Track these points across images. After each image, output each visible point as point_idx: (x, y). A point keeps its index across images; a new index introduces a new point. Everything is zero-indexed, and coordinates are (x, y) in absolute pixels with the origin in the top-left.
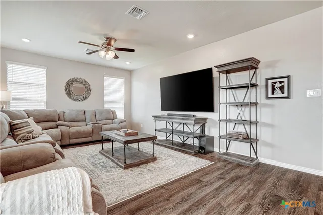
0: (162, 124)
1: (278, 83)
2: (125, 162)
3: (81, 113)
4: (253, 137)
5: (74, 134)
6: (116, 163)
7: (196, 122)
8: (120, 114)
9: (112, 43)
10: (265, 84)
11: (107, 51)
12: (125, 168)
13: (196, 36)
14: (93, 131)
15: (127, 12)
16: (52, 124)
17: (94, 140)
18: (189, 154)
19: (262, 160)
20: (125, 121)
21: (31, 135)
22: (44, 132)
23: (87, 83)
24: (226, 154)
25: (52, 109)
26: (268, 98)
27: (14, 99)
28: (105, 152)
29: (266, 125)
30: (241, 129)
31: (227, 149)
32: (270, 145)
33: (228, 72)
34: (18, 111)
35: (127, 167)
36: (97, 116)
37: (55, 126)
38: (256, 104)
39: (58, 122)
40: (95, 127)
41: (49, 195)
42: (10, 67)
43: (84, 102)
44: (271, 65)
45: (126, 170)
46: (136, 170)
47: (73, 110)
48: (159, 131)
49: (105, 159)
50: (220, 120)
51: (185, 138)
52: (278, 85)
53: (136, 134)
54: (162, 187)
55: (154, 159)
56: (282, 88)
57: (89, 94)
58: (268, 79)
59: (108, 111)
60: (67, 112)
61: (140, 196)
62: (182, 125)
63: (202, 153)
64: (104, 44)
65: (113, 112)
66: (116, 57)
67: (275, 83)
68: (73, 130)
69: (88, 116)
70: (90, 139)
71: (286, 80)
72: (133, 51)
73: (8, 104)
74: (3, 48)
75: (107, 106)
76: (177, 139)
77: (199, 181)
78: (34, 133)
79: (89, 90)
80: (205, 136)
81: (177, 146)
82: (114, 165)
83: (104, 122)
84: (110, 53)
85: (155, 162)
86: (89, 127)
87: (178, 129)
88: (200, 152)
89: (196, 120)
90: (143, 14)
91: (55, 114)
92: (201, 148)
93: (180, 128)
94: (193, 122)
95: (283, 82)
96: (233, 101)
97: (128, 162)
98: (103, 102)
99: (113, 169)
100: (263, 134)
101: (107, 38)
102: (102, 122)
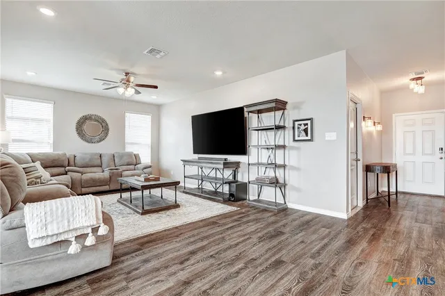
0: (193, 170)
1: (303, 125)
2: (143, 208)
3: (96, 157)
4: (281, 181)
5: (87, 181)
6: (134, 210)
7: (226, 166)
8: (146, 159)
9: (132, 79)
10: (292, 125)
11: (127, 87)
12: (142, 214)
13: (224, 73)
14: (110, 177)
15: (145, 52)
16: (61, 170)
17: (112, 189)
18: (218, 201)
19: (290, 205)
20: (150, 167)
21: (39, 180)
22: (52, 178)
23: (103, 121)
24: (258, 201)
25: (60, 152)
26: (294, 140)
27: (14, 141)
28: (124, 201)
29: (293, 168)
30: (271, 173)
31: (259, 196)
32: (298, 190)
33: (259, 112)
34: (21, 154)
35: (145, 212)
36: (116, 162)
37: (64, 172)
38: (284, 147)
39: (67, 168)
40: (113, 173)
41: (73, 207)
42: (9, 102)
43: (100, 143)
44: (297, 107)
45: (144, 216)
46: (154, 216)
47: (86, 154)
48: (188, 177)
49: (122, 207)
50: (249, 164)
51: (218, 186)
52: (303, 127)
53: (157, 179)
54: (177, 228)
55: (176, 206)
56: (306, 131)
57: (107, 134)
58: (295, 121)
59: (130, 155)
60: (78, 156)
61: (152, 235)
62: (214, 171)
63: (232, 201)
64: (123, 80)
65: (136, 156)
66: (138, 92)
67: (301, 125)
68: (85, 177)
69: (105, 160)
70: (106, 188)
71: (309, 122)
72: (156, 87)
73: (5, 146)
74: (4, 81)
75: (129, 149)
76: (208, 186)
77: (214, 223)
78: (42, 178)
79: (106, 129)
80: (237, 181)
81: (208, 194)
82: (132, 212)
83: (125, 167)
84: (129, 89)
85: (177, 209)
86: (106, 174)
87: (211, 175)
88: (230, 200)
89: (224, 164)
90: (162, 54)
91: (64, 158)
92: (231, 195)
93: (213, 174)
94: (222, 166)
95: (307, 124)
96: (264, 143)
97: (146, 208)
98: (123, 144)
99: (130, 215)
100: (291, 178)
101: (126, 73)
102: (121, 168)
